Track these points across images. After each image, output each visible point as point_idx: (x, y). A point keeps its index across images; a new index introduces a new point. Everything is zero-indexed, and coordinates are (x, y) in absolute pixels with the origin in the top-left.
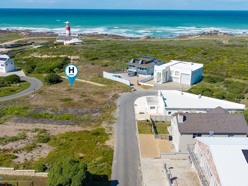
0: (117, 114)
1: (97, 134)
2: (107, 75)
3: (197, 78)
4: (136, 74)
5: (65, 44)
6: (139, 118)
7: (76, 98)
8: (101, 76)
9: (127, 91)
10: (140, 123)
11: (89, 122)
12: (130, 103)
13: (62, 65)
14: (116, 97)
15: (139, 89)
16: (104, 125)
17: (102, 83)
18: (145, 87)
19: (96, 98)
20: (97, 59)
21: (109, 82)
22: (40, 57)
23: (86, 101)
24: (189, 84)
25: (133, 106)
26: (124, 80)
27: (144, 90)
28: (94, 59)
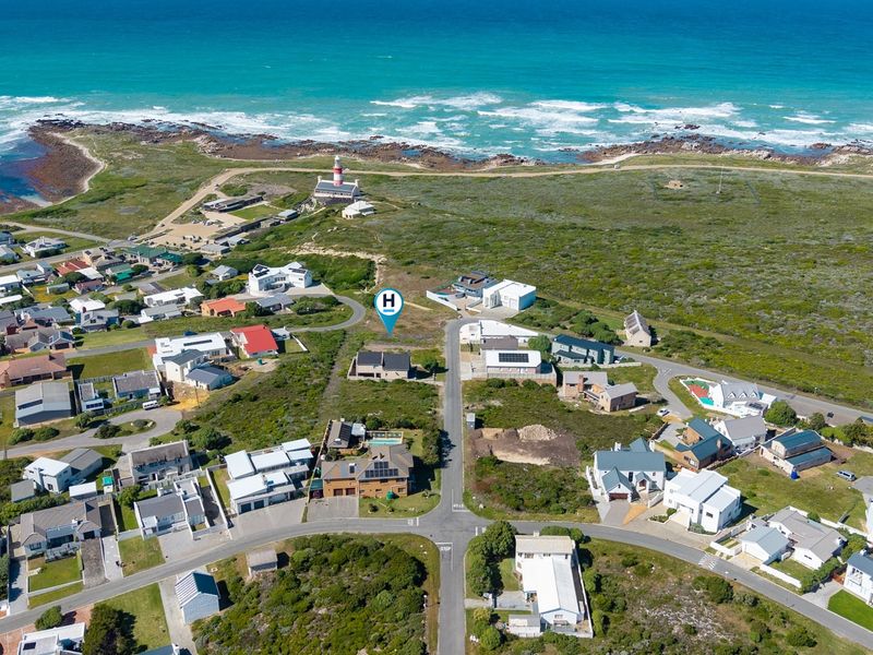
0: (445, 339)
1: (434, 351)
2: (431, 295)
3: (527, 302)
4: (464, 295)
5: (344, 216)
6: (462, 342)
7: (409, 326)
8: (424, 296)
9: (454, 318)
10: (462, 345)
11: (426, 344)
12: (456, 330)
13: (368, 274)
14: (443, 324)
15: (466, 316)
16: (438, 347)
17: (427, 306)
18: (473, 313)
19: (426, 324)
20: (412, 262)
21: (434, 305)
22: (321, 253)
23: (418, 328)
24: (517, 308)
25: (459, 332)
26: (452, 303)
27: (470, 317)
28: (409, 263)
